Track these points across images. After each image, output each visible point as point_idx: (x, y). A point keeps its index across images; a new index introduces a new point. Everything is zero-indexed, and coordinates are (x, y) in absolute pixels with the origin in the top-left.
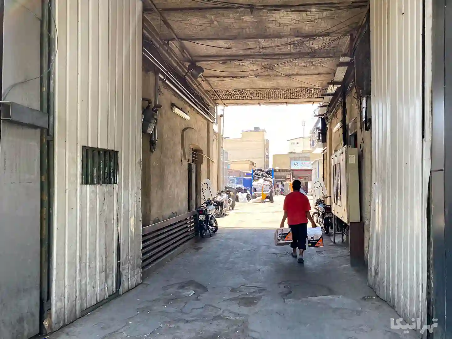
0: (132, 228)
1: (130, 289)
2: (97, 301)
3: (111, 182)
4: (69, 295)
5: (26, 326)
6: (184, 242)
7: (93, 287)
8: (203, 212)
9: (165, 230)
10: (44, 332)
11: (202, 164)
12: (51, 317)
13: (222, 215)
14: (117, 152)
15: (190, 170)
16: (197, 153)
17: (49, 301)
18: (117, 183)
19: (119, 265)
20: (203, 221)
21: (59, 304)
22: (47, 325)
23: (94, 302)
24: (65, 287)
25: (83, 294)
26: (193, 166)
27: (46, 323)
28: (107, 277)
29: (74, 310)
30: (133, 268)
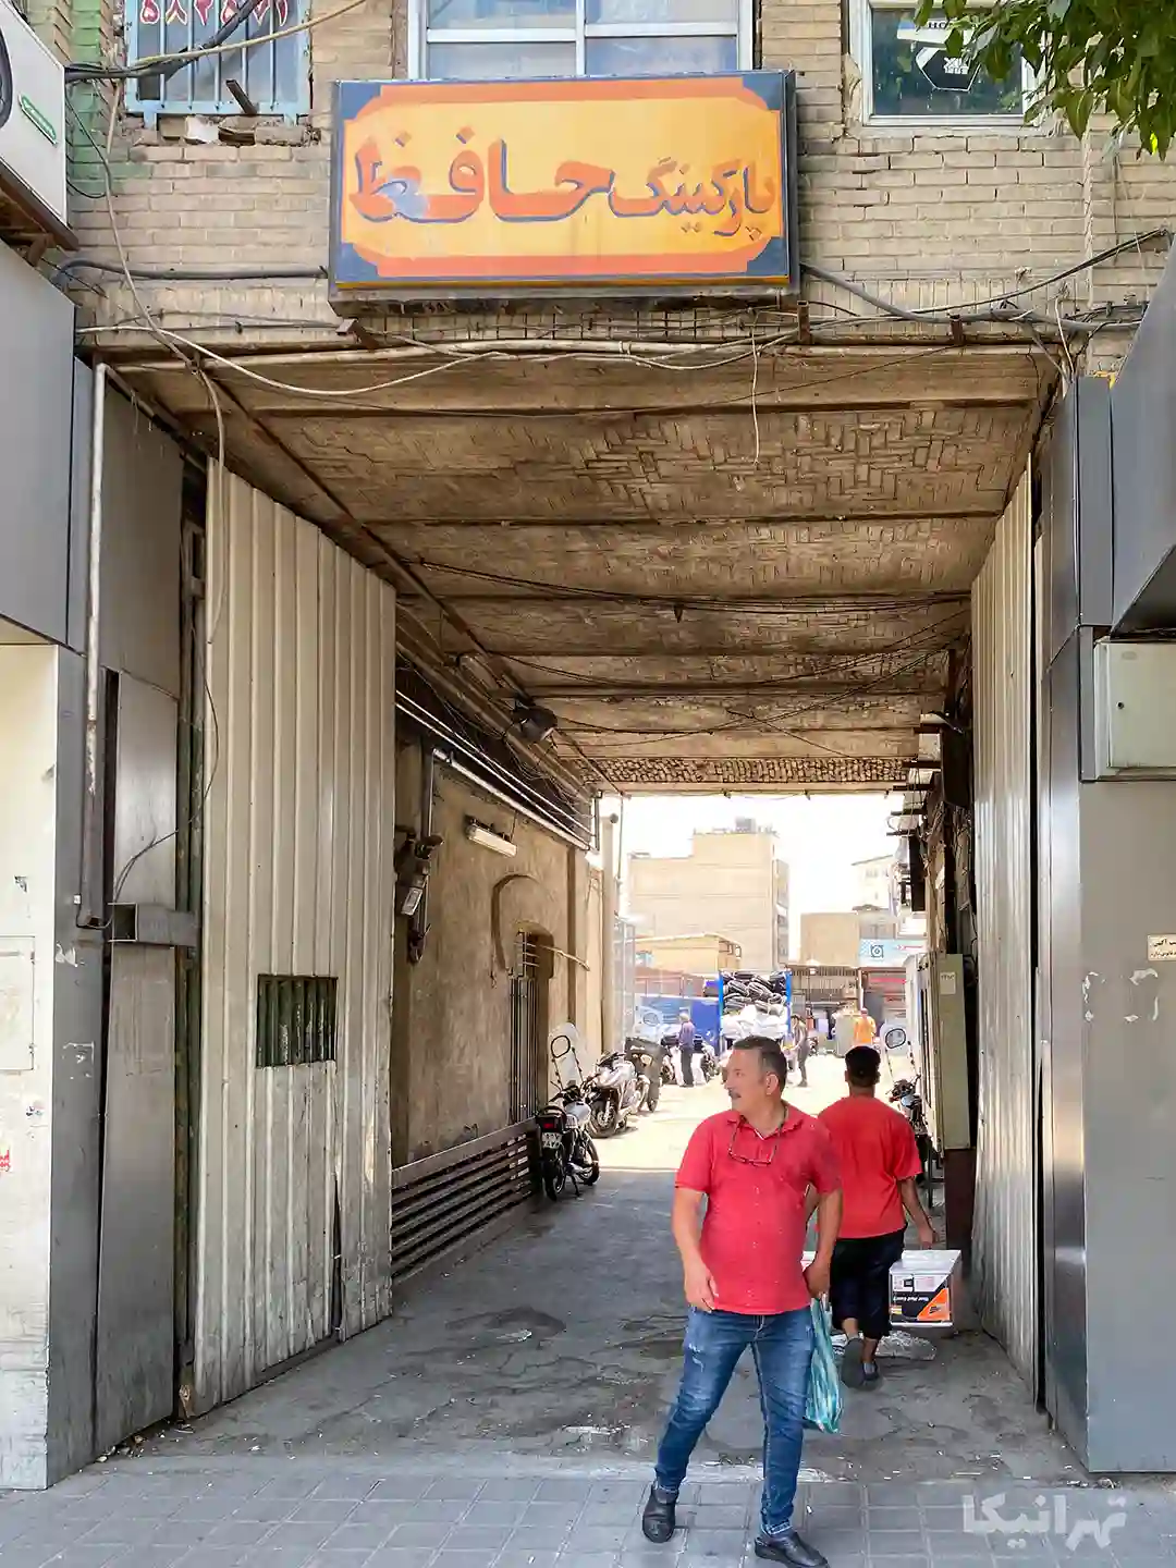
0: (370, 1173)
1: (364, 1328)
2: (289, 1352)
3: (319, 1055)
4: (230, 1330)
5: (149, 1395)
6: (500, 1212)
7: (281, 1317)
8: (556, 1124)
9: (450, 1177)
10: (181, 1415)
11: (552, 976)
12: (193, 1383)
13: (614, 1129)
14: (334, 980)
15: (515, 996)
16: (538, 946)
17: (190, 1342)
18: (332, 1058)
19: (337, 1267)
20: (555, 1150)
21: (211, 1353)
22: (187, 1399)
23: (282, 1354)
24: (221, 1312)
25: (259, 1334)
26: (523, 986)
27: (184, 1394)
28: (310, 1293)
29: (239, 1370)
30: (371, 1277)
